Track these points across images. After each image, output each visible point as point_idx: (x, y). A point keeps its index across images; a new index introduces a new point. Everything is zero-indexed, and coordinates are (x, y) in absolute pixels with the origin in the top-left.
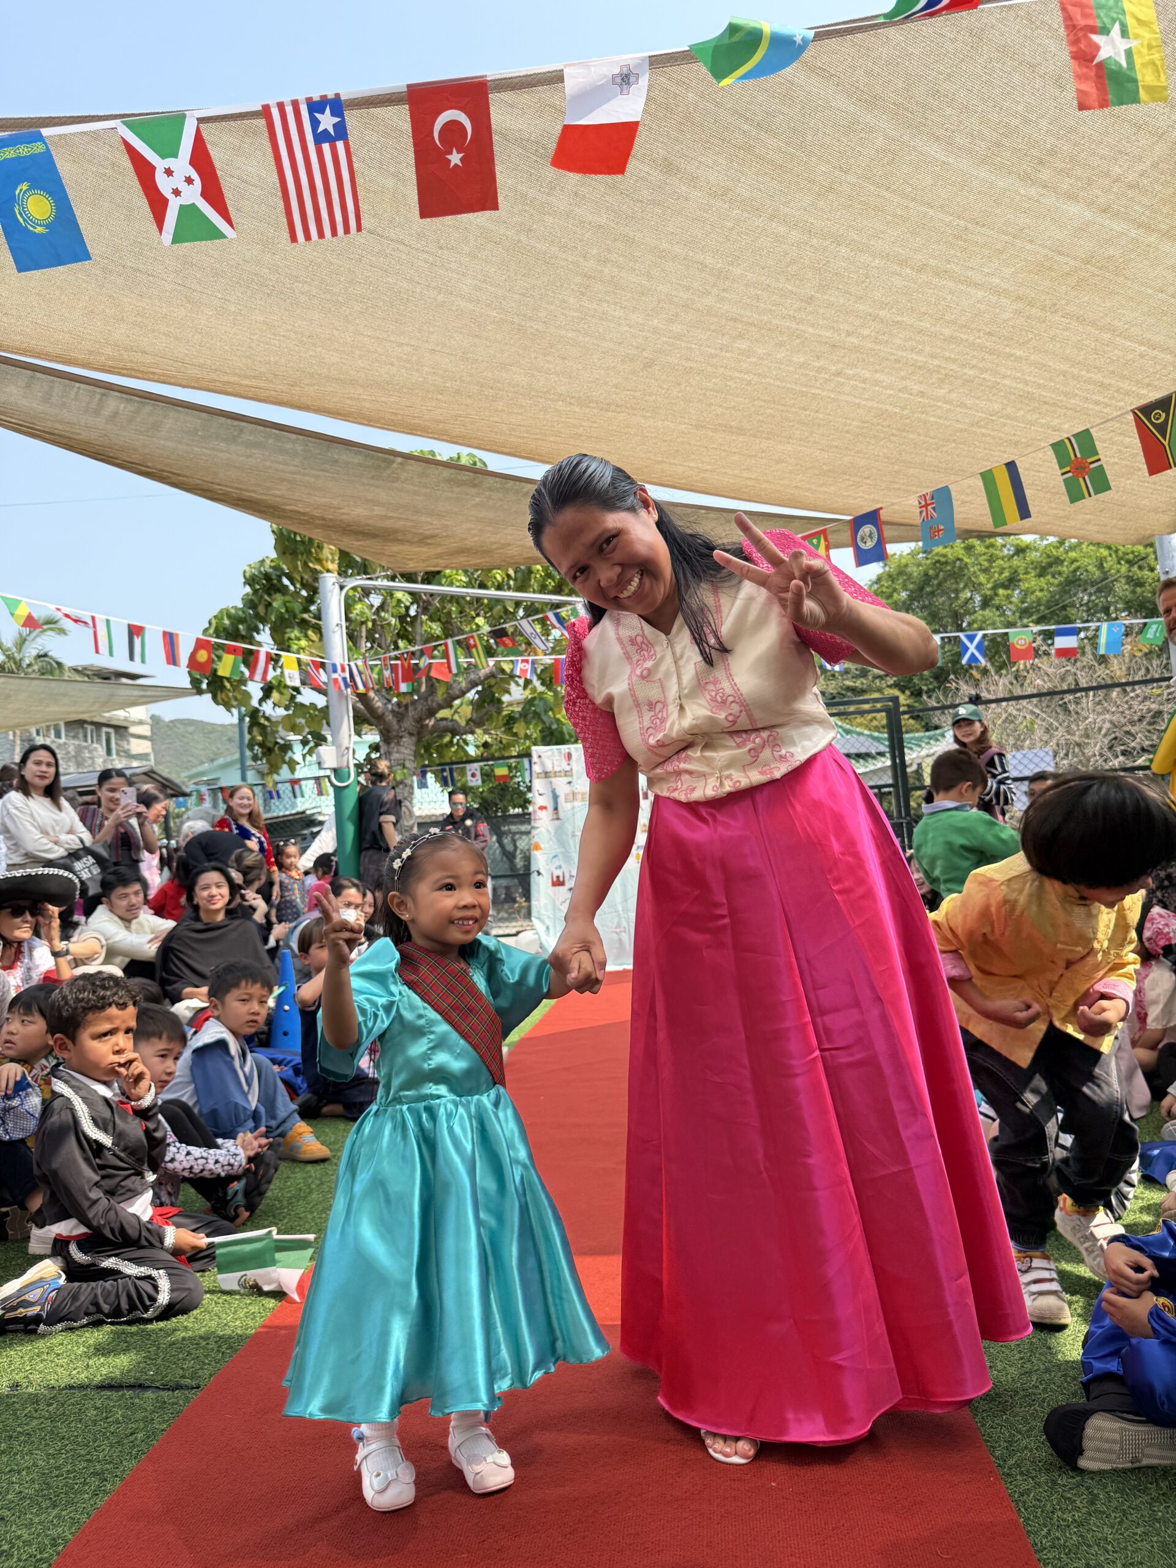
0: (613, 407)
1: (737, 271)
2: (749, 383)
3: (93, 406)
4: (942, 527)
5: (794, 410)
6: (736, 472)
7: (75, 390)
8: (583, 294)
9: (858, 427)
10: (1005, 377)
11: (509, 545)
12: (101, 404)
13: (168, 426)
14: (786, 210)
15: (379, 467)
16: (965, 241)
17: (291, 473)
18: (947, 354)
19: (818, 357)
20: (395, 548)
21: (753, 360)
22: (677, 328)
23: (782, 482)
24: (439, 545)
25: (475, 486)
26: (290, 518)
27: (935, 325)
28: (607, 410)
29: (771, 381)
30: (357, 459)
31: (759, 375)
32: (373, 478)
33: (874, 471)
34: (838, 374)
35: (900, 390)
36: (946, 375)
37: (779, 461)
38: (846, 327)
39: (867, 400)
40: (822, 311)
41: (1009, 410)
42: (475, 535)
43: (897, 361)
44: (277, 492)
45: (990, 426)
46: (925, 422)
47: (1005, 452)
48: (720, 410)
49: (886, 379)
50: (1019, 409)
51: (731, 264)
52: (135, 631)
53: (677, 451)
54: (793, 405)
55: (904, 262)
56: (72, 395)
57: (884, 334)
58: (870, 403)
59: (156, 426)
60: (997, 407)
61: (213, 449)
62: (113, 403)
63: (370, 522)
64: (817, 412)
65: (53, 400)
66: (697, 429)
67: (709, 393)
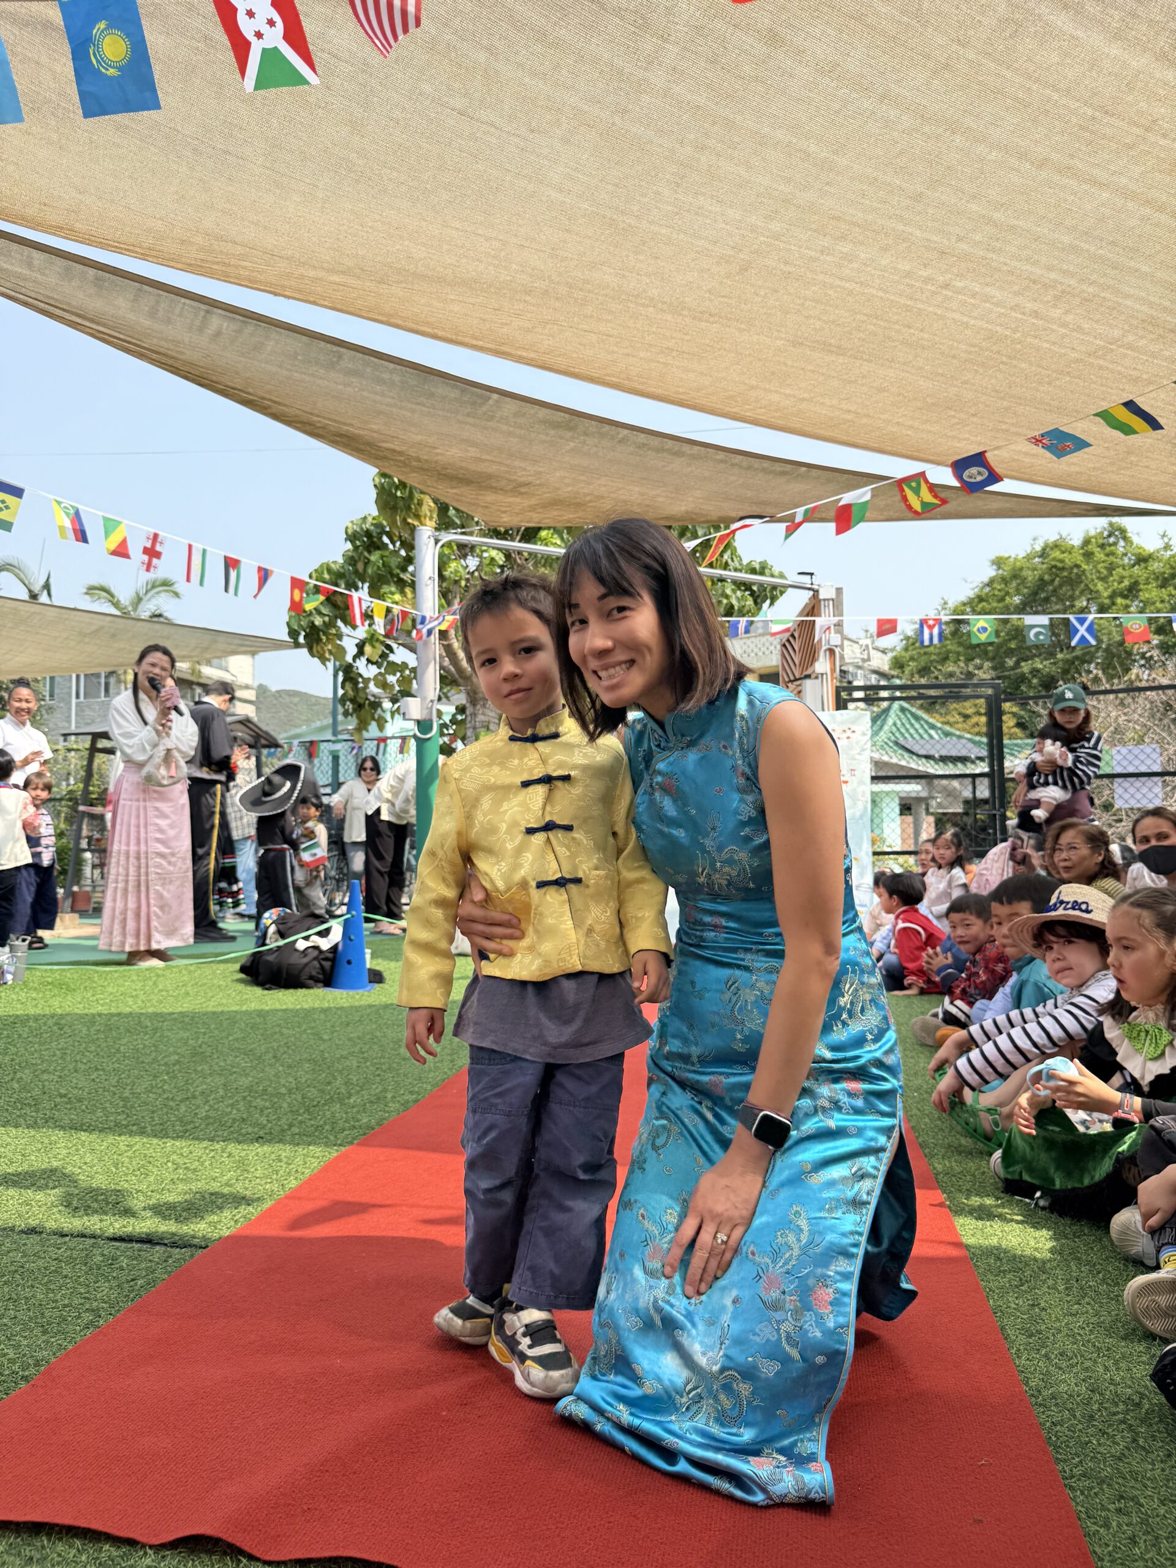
0: (706, 316)
2: (850, 293)
3: (197, 323)
5: (897, 327)
6: (835, 402)
7: (181, 305)
9: (966, 351)
10: (1128, 296)
11: (602, 497)
12: (205, 322)
13: (269, 348)
15: (473, 404)
16: (1092, 132)
17: (387, 405)
18: (1065, 267)
19: (925, 266)
20: (490, 497)
21: (855, 265)
22: (776, 226)
23: (882, 416)
24: (534, 495)
25: (570, 429)
26: (391, 459)
27: (1054, 231)
28: (700, 320)
29: (874, 292)
30: (454, 394)
31: (861, 283)
32: (468, 415)
33: (981, 406)
34: (946, 286)
35: (1012, 309)
36: (1063, 292)
37: (881, 390)
39: (976, 318)
41: (1131, 338)
42: (568, 485)
43: (1011, 273)
44: (374, 427)
45: (1108, 357)
46: (1038, 349)
47: (1123, 390)
48: (818, 324)
49: (998, 294)
50: (1142, 337)
51: (836, 153)
52: (231, 564)
53: (773, 373)
54: (897, 322)
56: (177, 311)
57: (998, 240)
58: (979, 323)
59: (258, 348)
60: (1116, 333)
61: (313, 375)
62: (216, 321)
63: (464, 464)
64: (922, 330)
65: (160, 314)
66: (794, 346)
67: (808, 303)
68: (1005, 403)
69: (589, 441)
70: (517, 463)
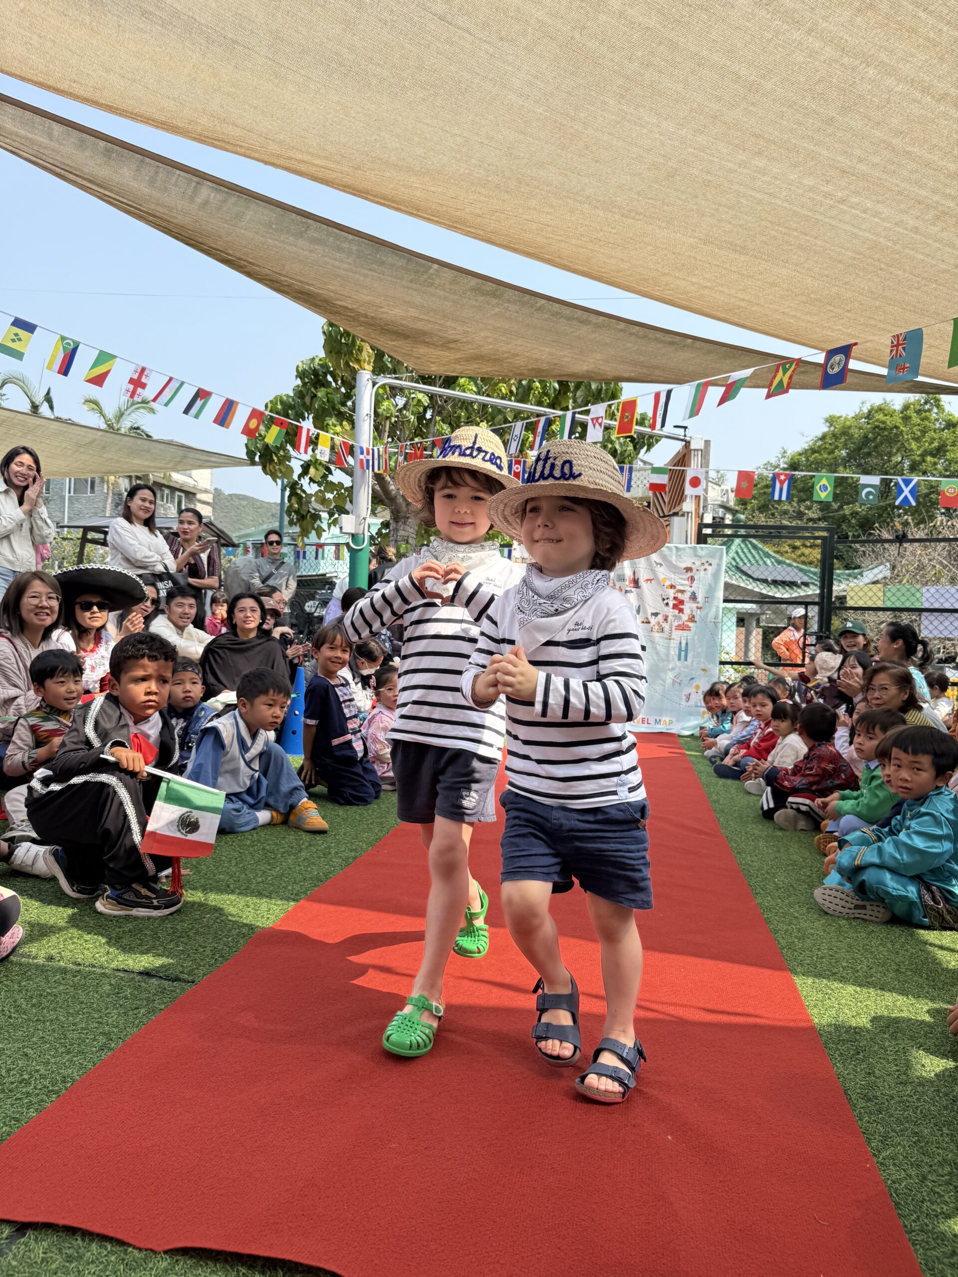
0: (633, 214)
1: (769, 85)
2: (760, 202)
3: (189, 192)
4: (908, 365)
5: (795, 233)
6: (733, 292)
7: (176, 176)
8: (622, 96)
9: (851, 258)
11: (518, 355)
12: (195, 191)
13: (248, 217)
14: (825, 24)
15: (417, 272)
17: (344, 270)
18: (948, 191)
19: (828, 182)
20: (422, 350)
21: (767, 178)
23: (771, 306)
24: (460, 350)
26: (339, 313)
27: (942, 160)
28: (627, 217)
29: (780, 202)
30: (401, 263)
32: (411, 281)
33: (857, 304)
34: (843, 201)
35: (896, 224)
36: (942, 212)
37: (772, 285)
38: (858, 152)
39: (864, 230)
40: (839, 134)
42: (490, 343)
43: (900, 193)
44: (331, 287)
48: (728, 227)
49: (886, 211)
51: (764, 77)
52: (202, 394)
53: (683, 265)
55: (925, 90)
57: (893, 163)
58: (866, 234)
59: (239, 216)
61: (283, 242)
62: (206, 192)
63: (404, 322)
64: (816, 238)
65: (158, 184)
66: (705, 244)
67: (721, 209)
68: (877, 303)
69: (512, 307)
70: (449, 323)
